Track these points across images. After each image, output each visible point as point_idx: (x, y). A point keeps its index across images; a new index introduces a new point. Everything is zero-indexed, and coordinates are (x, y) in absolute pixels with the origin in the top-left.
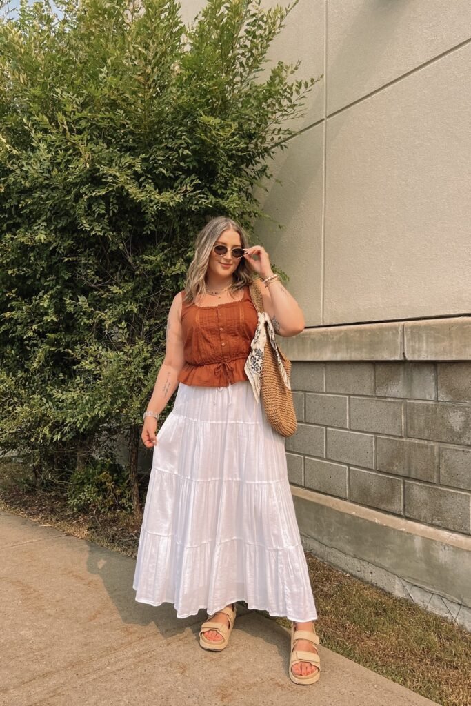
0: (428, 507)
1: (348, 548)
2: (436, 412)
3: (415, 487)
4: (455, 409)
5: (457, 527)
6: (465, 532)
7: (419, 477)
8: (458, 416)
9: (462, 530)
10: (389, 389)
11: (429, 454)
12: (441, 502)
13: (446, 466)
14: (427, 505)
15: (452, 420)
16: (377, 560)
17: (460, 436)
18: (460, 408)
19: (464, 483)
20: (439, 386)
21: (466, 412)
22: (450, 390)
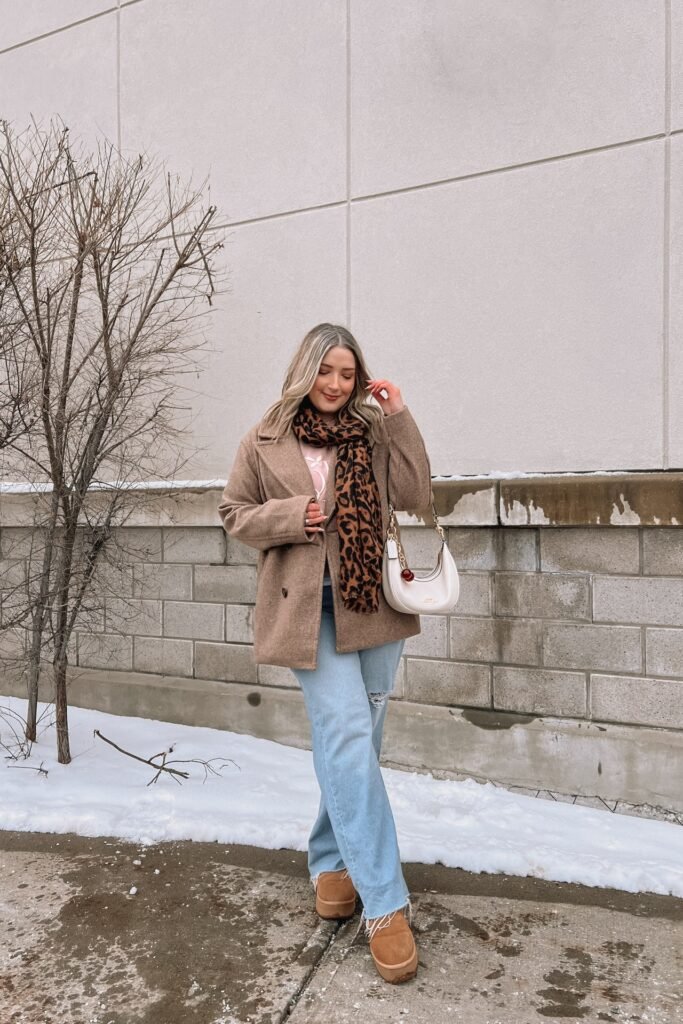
0: (527, 694)
1: (413, 758)
2: (538, 584)
3: (509, 673)
4: (563, 579)
5: (567, 712)
6: (579, 715)
7: (514, 661)
8: (568, 589)
9: (574, 713)
10: (470, 560)
11: (529, 633)
12: (546, 687)
13: (553, 645)
14: (526, 691)
15: (560, 593)
16: (459, 766)
17: (571, 610)
18: (572, 579)
19: (575, 661)
20: (543, 554)
21: (579, 582)
22: (559, 559)
